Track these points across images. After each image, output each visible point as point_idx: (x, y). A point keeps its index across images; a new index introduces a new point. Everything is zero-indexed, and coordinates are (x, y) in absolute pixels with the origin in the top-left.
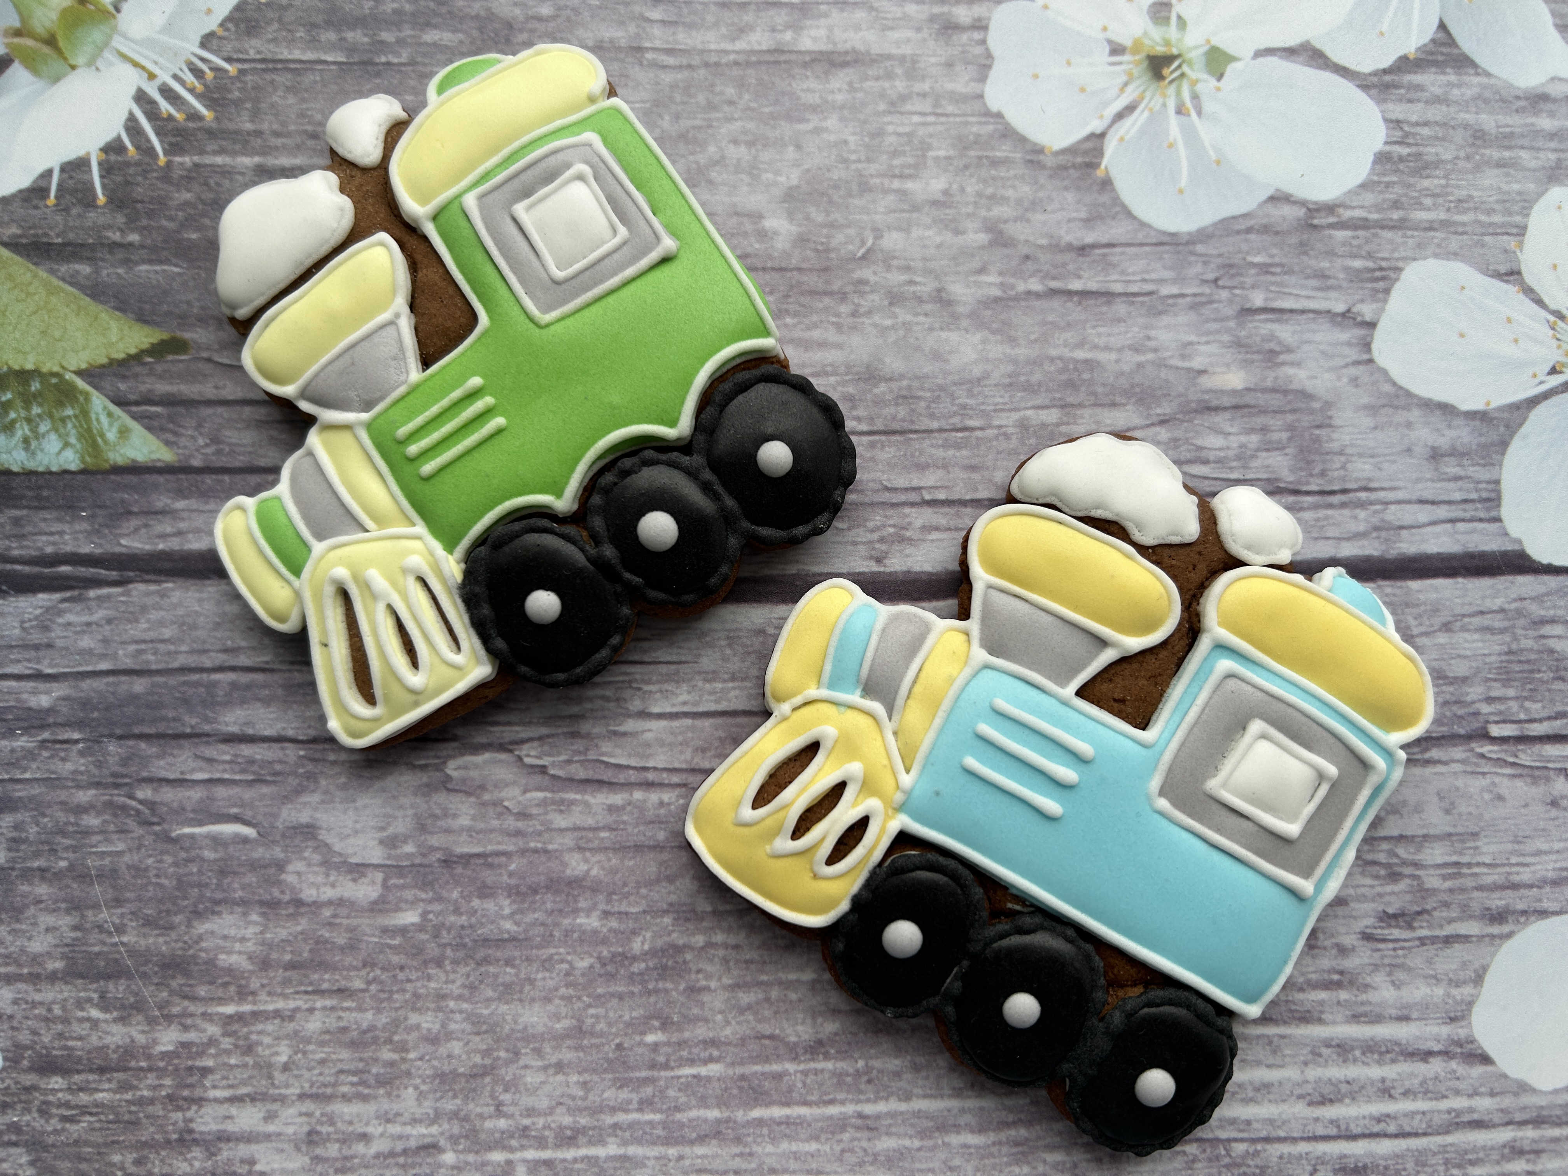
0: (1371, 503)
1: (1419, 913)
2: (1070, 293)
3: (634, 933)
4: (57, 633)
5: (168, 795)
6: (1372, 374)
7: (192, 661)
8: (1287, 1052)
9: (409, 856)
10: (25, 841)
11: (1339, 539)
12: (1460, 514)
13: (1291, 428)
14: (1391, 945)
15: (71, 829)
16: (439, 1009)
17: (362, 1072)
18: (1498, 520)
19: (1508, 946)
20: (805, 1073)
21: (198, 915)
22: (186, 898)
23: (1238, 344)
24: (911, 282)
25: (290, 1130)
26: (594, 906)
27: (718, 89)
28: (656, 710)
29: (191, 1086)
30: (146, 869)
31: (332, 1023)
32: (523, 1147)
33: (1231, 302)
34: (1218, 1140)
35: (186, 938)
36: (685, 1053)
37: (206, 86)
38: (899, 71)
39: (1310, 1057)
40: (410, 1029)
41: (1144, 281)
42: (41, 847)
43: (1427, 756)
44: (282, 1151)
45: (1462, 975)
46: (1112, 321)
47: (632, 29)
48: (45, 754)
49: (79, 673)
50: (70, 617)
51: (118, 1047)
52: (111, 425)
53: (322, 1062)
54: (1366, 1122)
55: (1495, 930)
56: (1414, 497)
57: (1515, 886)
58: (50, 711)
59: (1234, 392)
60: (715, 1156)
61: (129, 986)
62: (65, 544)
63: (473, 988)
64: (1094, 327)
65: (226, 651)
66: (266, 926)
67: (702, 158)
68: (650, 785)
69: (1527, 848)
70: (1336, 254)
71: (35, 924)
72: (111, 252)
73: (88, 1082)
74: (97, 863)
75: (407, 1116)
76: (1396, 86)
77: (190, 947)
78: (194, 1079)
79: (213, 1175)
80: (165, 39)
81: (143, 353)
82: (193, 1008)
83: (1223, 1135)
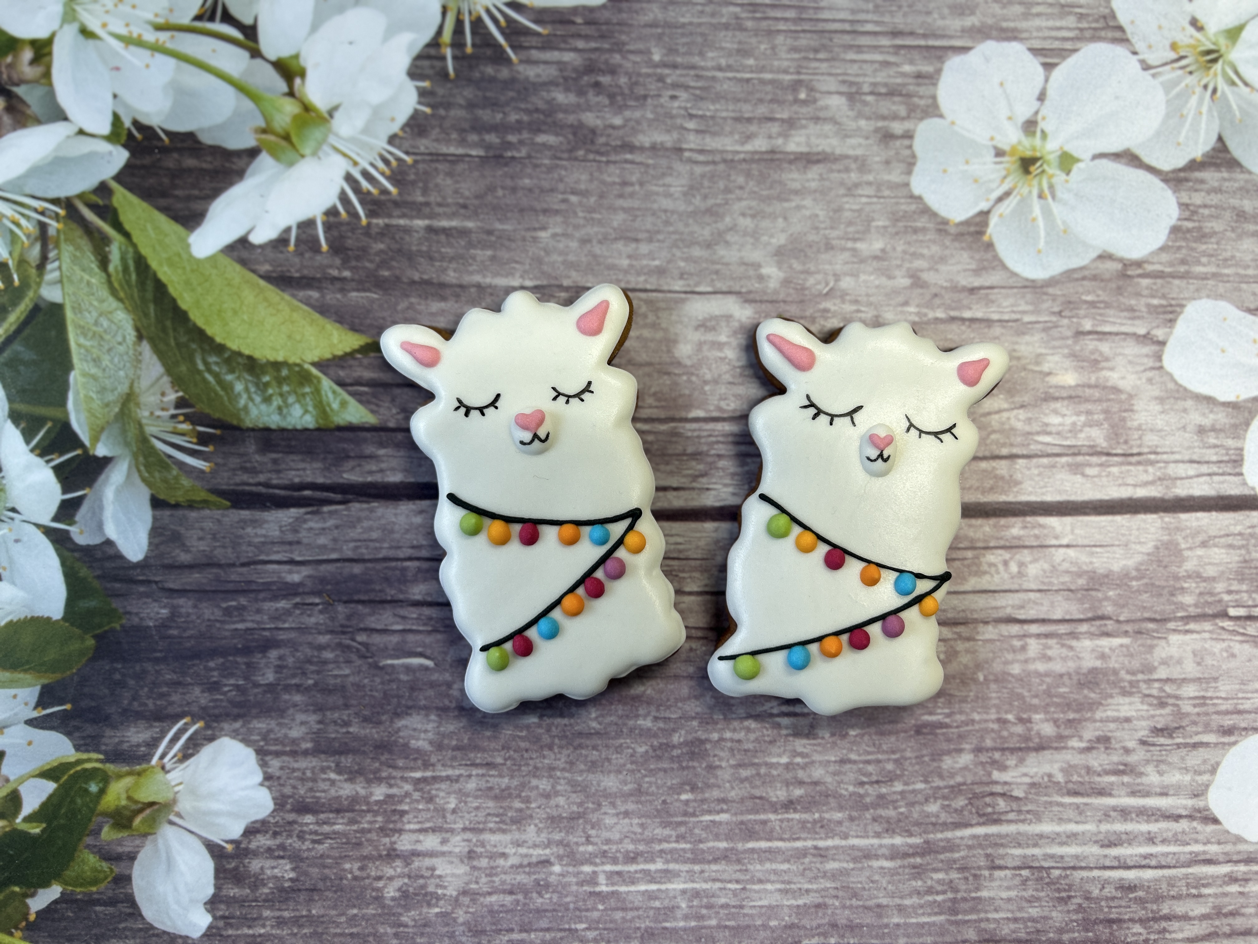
0: (1157, 462)
1: (1177, 728)
2: (963, 320)
3: (674, 730)
4: (303, 534)
5: (377, 639)
6: (1162, 376)
7: (392, 553)
8: (1089, 814)
10: (285, 667)
11: (1135, 486)
12: (1216, 470)
13: (1106, 412)
14: (1158, 748)
15: (315, 660)
16: (551, 777)
17: (502, 815)
18: (1241, 474)
19: (1234, 750)
20: (781, 821)
21: (397, 715)
22: (389, 705)
23: (1074, 356)
24: (858, 311)
25: (457, 850)
26: (649, 713)
27: (733, 178)
28: (687, 589)
29: (394, 822)
30: (364, 686)
31: (483, 784)
32: (603, 863)
33: (1070, 327)
34: (1042, 868)
35: (390, 730)
36: (705, 807)
37: (392, 171)
38: (853, 166)
39: (1103, 817)
40: (532, 789)
41: (1013, 312)
42: (296, 671)
43: (1187, 628)
44: (452, 862)
45: (1203, 768)
47: (675, 135)
48: (298, 612)
49: (318, 560)
50: (311, 524)
51: (348, 797)
52: (335, 399)
53: (477, 808)
54: (1137, 858)
55: (1226, 739)
56: (1187, 458)
57: (1240, 712)
58: (300, 584)
59: (1070, 387)
60: (724, 871)
61: (354, 759)
62: (307, 476)
63: (572, 763)
65: (413, 547)
66: (440, 723)
67: (721, 226)
69: (1250, 687)
70: (1141, 295)
71: (293, 720)
72: (332, 284)
73: (329, 818)
74: (332, 681)
75: (530, 843)
76: (1187, 180)
77: (393, 736)
78: (396, 817)
79: (409, 877)
80: (365, 138)
81: (355, 351)
82: (395, 773)
83: (1046, 864)
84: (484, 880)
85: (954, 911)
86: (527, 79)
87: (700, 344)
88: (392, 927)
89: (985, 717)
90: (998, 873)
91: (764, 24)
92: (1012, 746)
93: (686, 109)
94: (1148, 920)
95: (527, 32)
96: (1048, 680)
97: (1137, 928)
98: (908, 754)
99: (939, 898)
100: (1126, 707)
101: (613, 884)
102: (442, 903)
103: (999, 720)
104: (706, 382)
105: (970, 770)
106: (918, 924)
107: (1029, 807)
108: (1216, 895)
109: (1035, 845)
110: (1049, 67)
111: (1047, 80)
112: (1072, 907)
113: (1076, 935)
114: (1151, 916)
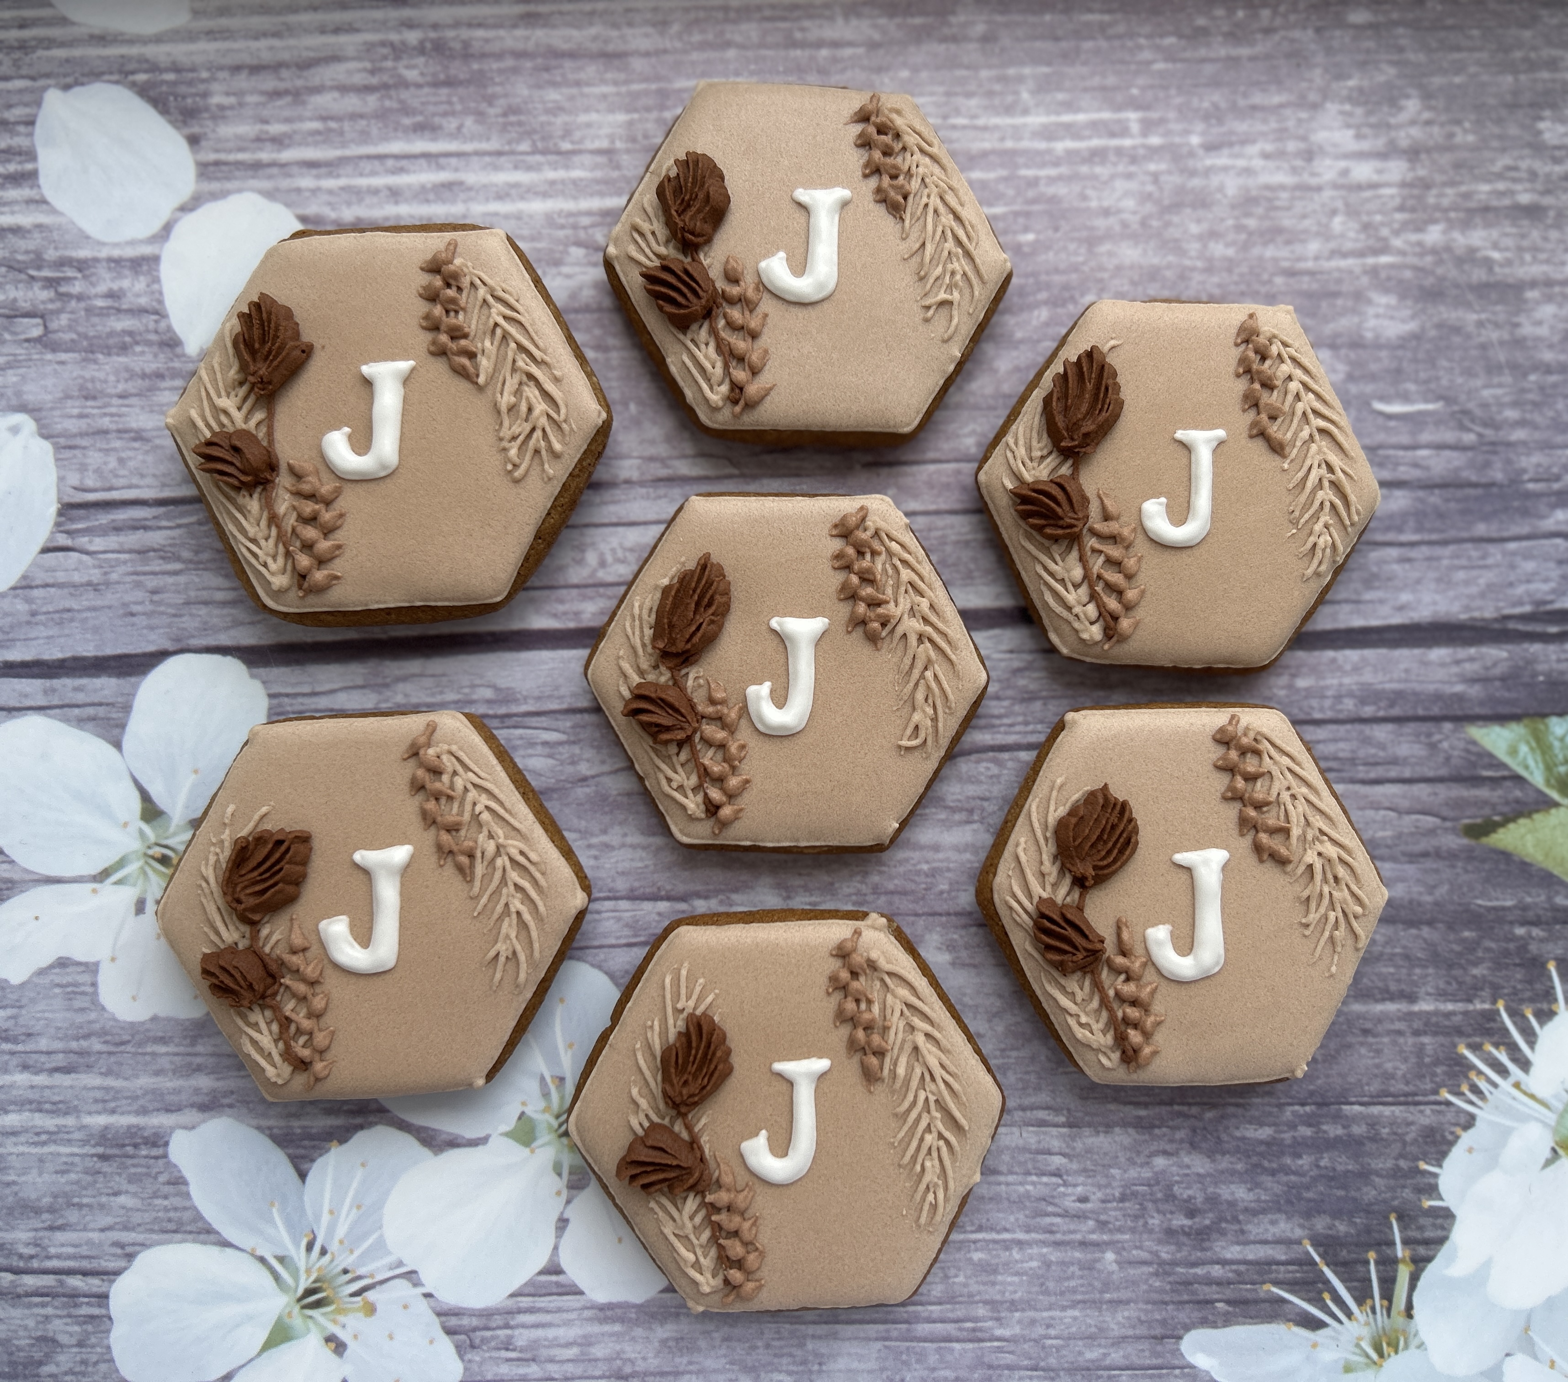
2: (668, 898)
3: (1047, 324)
5: (1449, 436)
7: (1438, 551)
11: (423, 675)
12: (306, 700)
15: (1528, 407)
16: (1210, 260)
17: (1271, 209)
18: (271, 696)
21: (1417, 337)
22: (1427, 350)
25: (1328, 162)
29: (1412, 197)
30: (1462, 374)
31: (1298, 248)
32: (1134, 148)
34: (543, 153)
35: (1424, 317)
37: (1467, 1077)
40: (1233, 243)
42: (1553, 392)
44: (1335, 145)
46: (629, 874)
47: (1078, 1146)
48: (1555, 470)
49: (1533, 539)
51: (1474, 228)
52: (1525, 759)
53: (1304, 217)
54: (412, 168)
58: (1554, 507)
60: (973, 140)
61: (1469, 277)
62: (1555, 652)
63: (1182, 275)
66: (1359, 328)
71: (1552, 328)
72: (1539, 917)
73: (1498, 199)
74: (1505, 379)
75: (1232, 173)
76: (353, 1113)
77: (1421, 310)
78: (1410, 203)
79: (1389, 126)
80: (1508, 1123)
81: (1503, 824)
82: (1415, 261)
83: (539, 158)
84: (1291, 124)
85: (663, 94)
86: (1289, 1218)
88: (1408, 60)
90: (604, 144)
91: (960, 1313)
93: (1065, 1184)
94: (395, 86)
95: (1292, 1285)
97: (412, 75)
101: (1119, 121)
102: (1345, 93)
107: (561, 234)
108: (301, 119)
109: (553, 183)
110: (553, 1269)
111: (556, 1248)
112: (502, 102)
113: (495, 66)
114: (393, 93)
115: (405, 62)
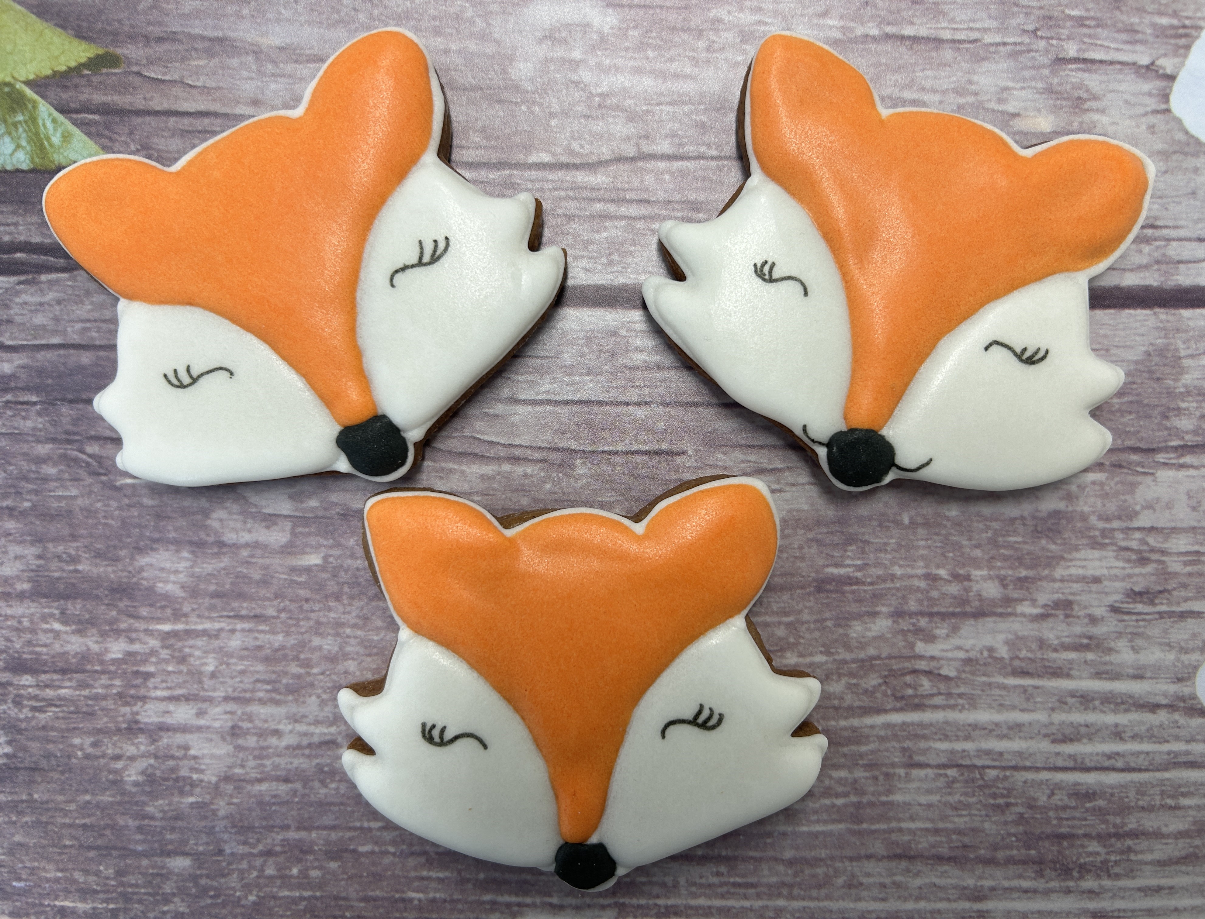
0: (1155, 239)
1: (1161, 592)
2: (903, 38)
4: (15, 310)
6: (1167, 123)
8: (1039, 699)
9: (313, 509)
14: (1134, 617)
15: (33, 476)
16: (338, 635)
17: (275, 682)
21: (139, 550)
22: (129, 536)
23: (1050, 91)
24: (761, 23)
25: (217, 724)
29: (136, 687)
30: (96, 511)
31: (250, 642)
33: (1047, 51)
34: (975, 766)
35: (130, 568)
39: (1057, 704)
40: (313, 649)
41: (971, 29)
42: (8, 490)
43: (1182, 461)
44: (211, 740)
45: (1191, 644)
46: (939, 65)
48: (9, 413)
49: (34, 345)
50: (25, 297)
51: (77, 653)
52: (55, 129)
53: (242, 672)
54: (1099, 758)
56: (1194, 236)
58: (13, 376)
59: (1043, 135)
61: (84, 606)
62: (18, 233)
63: (366, 618)
64: (923, 70)
66: (195, 561)
68: (515, 459)
70: (1145, 11)
71: (5, 553)
73: (52, 680)
74: (55, 505)
75: (311, 718)
77: (134, 576)
78: (138, 681)
79: (156, 757)
81: (81, 66)
82: (137, 625)
83: (979, 762)
84: (251, 763)
85: (857, 819)
87: (546, 62)
88: (135, 819)
89: (909, 571)
90: (916, 773)
92: (943, 610)
94: (1110, 836)
96: (995, 525)
97: (1094, 846)
98: (806, 617)
99: (840, 802)
100: (1097, 563)
102: (198, 790)
103: (927, 576)
104: (553, 115)
105: (886, 640)
106: (810, 833)
107: (962, 689)
108: (1199, 808)
109: (967, 738)
112: (1010, 817)
113: (1015, 852)
114: (1112, 831)
115: (1099, 859)
